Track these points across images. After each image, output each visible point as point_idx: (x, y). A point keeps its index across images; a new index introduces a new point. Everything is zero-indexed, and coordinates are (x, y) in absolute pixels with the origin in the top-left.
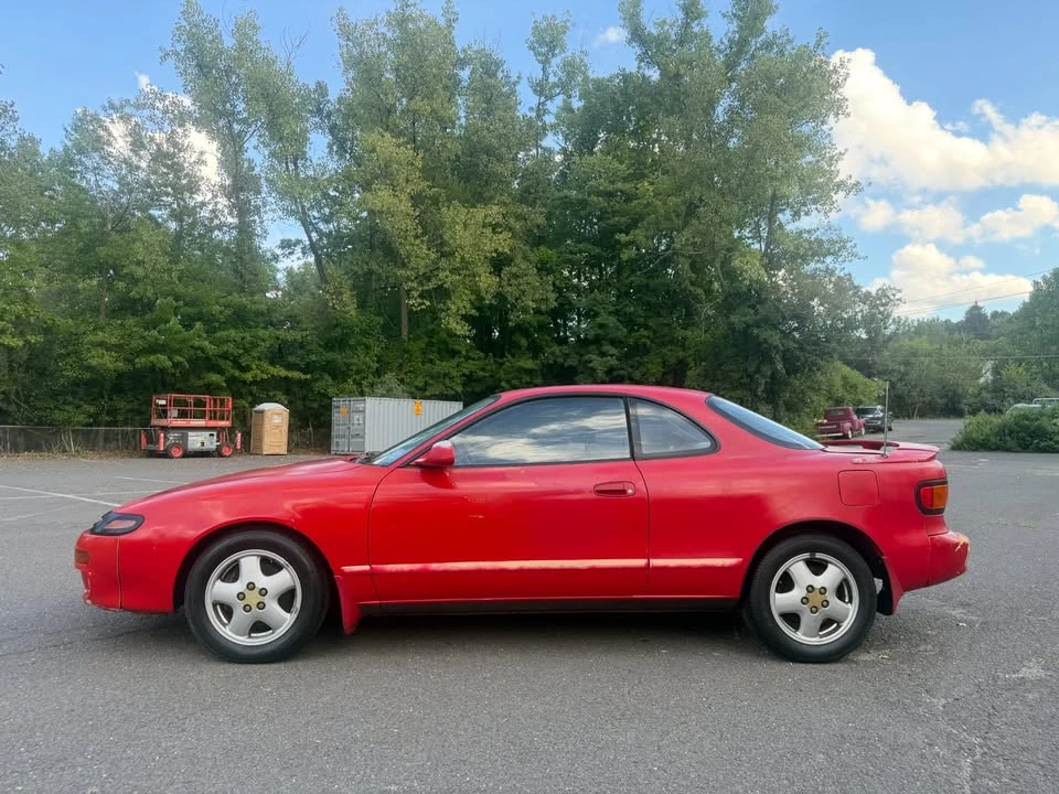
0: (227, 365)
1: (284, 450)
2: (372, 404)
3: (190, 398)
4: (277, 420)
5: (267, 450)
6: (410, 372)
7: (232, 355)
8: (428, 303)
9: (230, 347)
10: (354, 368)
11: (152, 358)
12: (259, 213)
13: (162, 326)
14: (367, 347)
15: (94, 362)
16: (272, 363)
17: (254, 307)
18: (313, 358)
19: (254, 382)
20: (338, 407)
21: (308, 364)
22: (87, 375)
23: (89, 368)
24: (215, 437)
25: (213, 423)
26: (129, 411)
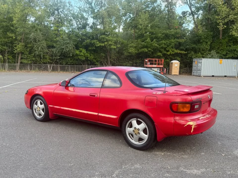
0: (163, 50)
1: (178, 74)
2: (204, 61)
3: (154, 59)
4: (176, 65)
5: (173, 74)
6: (222, 50)
7: (164, 47)
8: (225, 27)
9: (163, 45)
10: (201, 49)
11: (143, 49)
12: (175, 5)
13: (146, 41)
14: (207, 42)
15: (130, 51)
16: (176, 49)
17: (170, 33)
18: (188, 47)
19: (170, 55)
20: (195, 61)
21: (186, 49)
22: (129, 54)
23: (130, 53)
24: (159, 70)
25: (158, 66)
26: (140, 63)
